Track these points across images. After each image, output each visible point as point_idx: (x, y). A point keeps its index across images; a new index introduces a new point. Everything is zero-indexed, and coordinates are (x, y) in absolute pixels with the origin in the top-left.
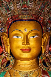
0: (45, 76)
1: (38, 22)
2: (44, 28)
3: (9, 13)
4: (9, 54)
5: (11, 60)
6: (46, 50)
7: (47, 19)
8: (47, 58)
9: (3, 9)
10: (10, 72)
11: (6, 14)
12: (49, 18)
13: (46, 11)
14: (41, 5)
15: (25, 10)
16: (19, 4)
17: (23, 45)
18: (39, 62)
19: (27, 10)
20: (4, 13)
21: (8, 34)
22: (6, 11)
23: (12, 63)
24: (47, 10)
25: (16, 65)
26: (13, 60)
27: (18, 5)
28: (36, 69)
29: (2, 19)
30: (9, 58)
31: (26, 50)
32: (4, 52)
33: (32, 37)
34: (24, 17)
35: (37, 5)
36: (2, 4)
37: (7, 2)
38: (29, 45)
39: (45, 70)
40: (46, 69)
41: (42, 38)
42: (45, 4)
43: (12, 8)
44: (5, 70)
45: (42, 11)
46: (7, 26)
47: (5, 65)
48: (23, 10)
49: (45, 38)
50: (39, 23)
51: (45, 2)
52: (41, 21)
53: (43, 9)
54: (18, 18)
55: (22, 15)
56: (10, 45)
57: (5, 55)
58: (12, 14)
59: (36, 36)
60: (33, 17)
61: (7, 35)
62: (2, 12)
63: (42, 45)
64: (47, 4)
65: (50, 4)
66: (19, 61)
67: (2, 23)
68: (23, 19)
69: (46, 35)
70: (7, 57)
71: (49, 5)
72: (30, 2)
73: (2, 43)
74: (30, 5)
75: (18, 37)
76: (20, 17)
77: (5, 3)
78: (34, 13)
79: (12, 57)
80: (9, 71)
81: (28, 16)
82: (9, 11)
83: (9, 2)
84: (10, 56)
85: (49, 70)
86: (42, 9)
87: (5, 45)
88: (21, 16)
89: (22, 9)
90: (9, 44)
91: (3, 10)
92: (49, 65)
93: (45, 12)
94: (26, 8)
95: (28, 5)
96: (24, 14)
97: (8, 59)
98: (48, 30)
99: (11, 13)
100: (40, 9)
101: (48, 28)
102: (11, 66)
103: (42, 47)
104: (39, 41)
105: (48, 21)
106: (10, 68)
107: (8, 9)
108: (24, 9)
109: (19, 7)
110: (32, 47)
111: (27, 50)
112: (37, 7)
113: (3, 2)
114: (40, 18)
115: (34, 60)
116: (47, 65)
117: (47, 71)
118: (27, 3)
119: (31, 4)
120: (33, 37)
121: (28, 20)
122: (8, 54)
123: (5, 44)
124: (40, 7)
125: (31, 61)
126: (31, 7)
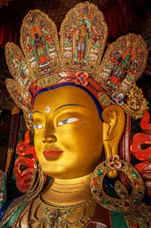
0: (98, 223)
2: (100, 97)
3: (27, 83)
12: (109, 71)
13: (93, 55)
16: (32, 60)
18: (92, 182)
19: (48, 67)
22: (23, 80)
33: (61, 123)
34: (44, 82)
35: (66, 49)
36: (15, 69)
38: (56, 141)
39: (105, 207)
41: (103, 121)
43: (27, 71)
45: (84, 57)
48: (42, 69)
49: (113, 122)
50: (80, 86)
52: (84, 82)
53: (84, 54)
54: (37, 87)
60: (62, 79)
62: (20, 83)
63: (104, 139)
65: (98, 37)
69: (114, 114)
74: (51, 55)
77: (16, 65)
83: (20, 61)
85: (116, 206)
86: (82, 54)
89: (41, 66)
92: (123, 193)
93: (92, 59)
94: (45, 63)
95: (48, 56)
98: (117, 101)
100: (76, 55)
103: (105, 143)
108: (43, 66)
109: (33, 64)
114: (79, 76)
117: (111, 209)
120: (65, 122)
124: (73, 51)
126: (53, 57)
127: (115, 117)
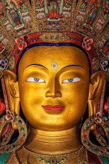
1: (81, 48)
2: (94, 61)
3: (21, 29)
4: (17, 117)
6: (97, 110)
7: (101, 44)
8: (99, 126)
9: (8, 19)
10: (19, 154)
11: (14, 31)
12: (105, 41)
13: (99, 25)
14: (89, 13)
15: (54, 23)
16: (40, 10)
17: (47, 97)
18: (82, 134)
19: (58, 23)
21: (17, 73)
22: (14, 25)
23: (24, 135)
24: (102, 25)
25: (32, 141)
26: (26, 129)
27: (40, 12)
28: (74, 150)
29: (4, 40)
30: (16, 124)
31: (54, 107)
32: (7, 111)
33: (67, 81)
34: (51, 37)
35: (81, 13)
36: (6, 9)
37: (16, 4)
38: (61, 97)
39: (94, 153)
40: (97, 150)
42: (96, 12)
43: (27, 19)
44: (7, 150)
45: (91, 25)
46: (15, 56)
47: (9, 138)
48: (50, 23)
49: (96, 83)
50: (84, 50)
51: (97, 7)
52: (88, 47)
53: (93, 22)
54: (39, 38)
55: (47, 34)
56: (21, 97)
57: (9, 117)
58: (25, 31)
59: (76, 80)
60: (70, 39)
61: (14, 75)
62: (5, 26)
63: (89, 98)
64: (101, 12)
65: (107, 11)
66: (39, 131)
67: (5, 50)
68: (50, 41)
69: (98, 78)
70: (12, 121)
71: (105, 13)
72: (64, 5)
73: (4, 91)
74: (64, 13)
75: (37, 80)
76: (43, 37)
77: (11, 6)
78: (72, 30)
79: (23, 123)
80: (16, 151)
81: (60, 35)
82: (20, 23)
83: (21, 4)
84: (20, 121)
85: (102, 152)
87: (11, 97)
88: (44, 35)
89: (48, 19)
90: (18, 95)
91: (8, 22)
92: (103, 142)
93: (98, 28)
94: (55, 18)
95: (60, 13)
96: (52, 32)
97: (15, 126)
98: (103, 66)
99: (24, 28)
100: (86, 21)
101: (102, 63)
102: (21, 141)
103: (90, 102)
104: (82, 90)
105: (102, 48)
106: (19, 147)
107: (17, 20)
108: (52, 20)
109: (40, 15)
110: (66, 103)
111: (56, 107)
112: (80, 18)
113: (7, 5)
114: (86, 40)
115: (71, 129)
116: (100, 141)
117: (99, 154)
118: (59, 9)
119: (67, 11)
120: (71, 80)
121: (61, 44)
122: (16, 115)
123: (10, 95)
124: (85, 17)
125: (64, 132)
126: (66, 16)
127: (98, 80)
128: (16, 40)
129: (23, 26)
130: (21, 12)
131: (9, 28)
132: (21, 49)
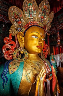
3: (31, 19)
4: (24, 49)
5: (26, 53)
11: (28, 19)
20: (27, 17)
22: (29, 16)
29: (23, 21)
43: (35, 16)
67: (22, 24)
75: (36, 37)
83: (34, 10)
91: (27, 14)
99: (32, 19)
109: (39, 16)
112: (47, 21)
128: (29, 22)
129: (32, 18)
130: (34, 13)
131: (27, 16)
132: (30, 25)
